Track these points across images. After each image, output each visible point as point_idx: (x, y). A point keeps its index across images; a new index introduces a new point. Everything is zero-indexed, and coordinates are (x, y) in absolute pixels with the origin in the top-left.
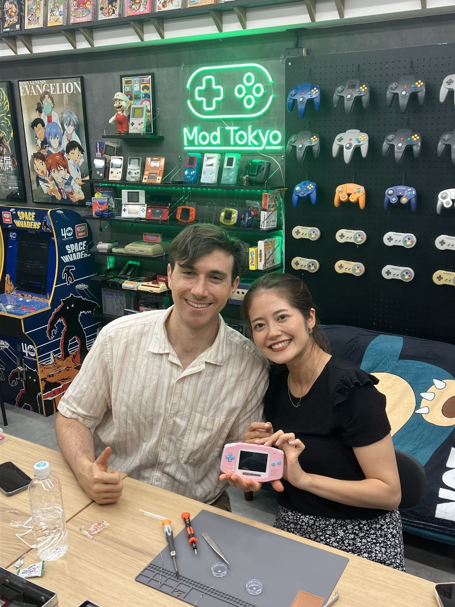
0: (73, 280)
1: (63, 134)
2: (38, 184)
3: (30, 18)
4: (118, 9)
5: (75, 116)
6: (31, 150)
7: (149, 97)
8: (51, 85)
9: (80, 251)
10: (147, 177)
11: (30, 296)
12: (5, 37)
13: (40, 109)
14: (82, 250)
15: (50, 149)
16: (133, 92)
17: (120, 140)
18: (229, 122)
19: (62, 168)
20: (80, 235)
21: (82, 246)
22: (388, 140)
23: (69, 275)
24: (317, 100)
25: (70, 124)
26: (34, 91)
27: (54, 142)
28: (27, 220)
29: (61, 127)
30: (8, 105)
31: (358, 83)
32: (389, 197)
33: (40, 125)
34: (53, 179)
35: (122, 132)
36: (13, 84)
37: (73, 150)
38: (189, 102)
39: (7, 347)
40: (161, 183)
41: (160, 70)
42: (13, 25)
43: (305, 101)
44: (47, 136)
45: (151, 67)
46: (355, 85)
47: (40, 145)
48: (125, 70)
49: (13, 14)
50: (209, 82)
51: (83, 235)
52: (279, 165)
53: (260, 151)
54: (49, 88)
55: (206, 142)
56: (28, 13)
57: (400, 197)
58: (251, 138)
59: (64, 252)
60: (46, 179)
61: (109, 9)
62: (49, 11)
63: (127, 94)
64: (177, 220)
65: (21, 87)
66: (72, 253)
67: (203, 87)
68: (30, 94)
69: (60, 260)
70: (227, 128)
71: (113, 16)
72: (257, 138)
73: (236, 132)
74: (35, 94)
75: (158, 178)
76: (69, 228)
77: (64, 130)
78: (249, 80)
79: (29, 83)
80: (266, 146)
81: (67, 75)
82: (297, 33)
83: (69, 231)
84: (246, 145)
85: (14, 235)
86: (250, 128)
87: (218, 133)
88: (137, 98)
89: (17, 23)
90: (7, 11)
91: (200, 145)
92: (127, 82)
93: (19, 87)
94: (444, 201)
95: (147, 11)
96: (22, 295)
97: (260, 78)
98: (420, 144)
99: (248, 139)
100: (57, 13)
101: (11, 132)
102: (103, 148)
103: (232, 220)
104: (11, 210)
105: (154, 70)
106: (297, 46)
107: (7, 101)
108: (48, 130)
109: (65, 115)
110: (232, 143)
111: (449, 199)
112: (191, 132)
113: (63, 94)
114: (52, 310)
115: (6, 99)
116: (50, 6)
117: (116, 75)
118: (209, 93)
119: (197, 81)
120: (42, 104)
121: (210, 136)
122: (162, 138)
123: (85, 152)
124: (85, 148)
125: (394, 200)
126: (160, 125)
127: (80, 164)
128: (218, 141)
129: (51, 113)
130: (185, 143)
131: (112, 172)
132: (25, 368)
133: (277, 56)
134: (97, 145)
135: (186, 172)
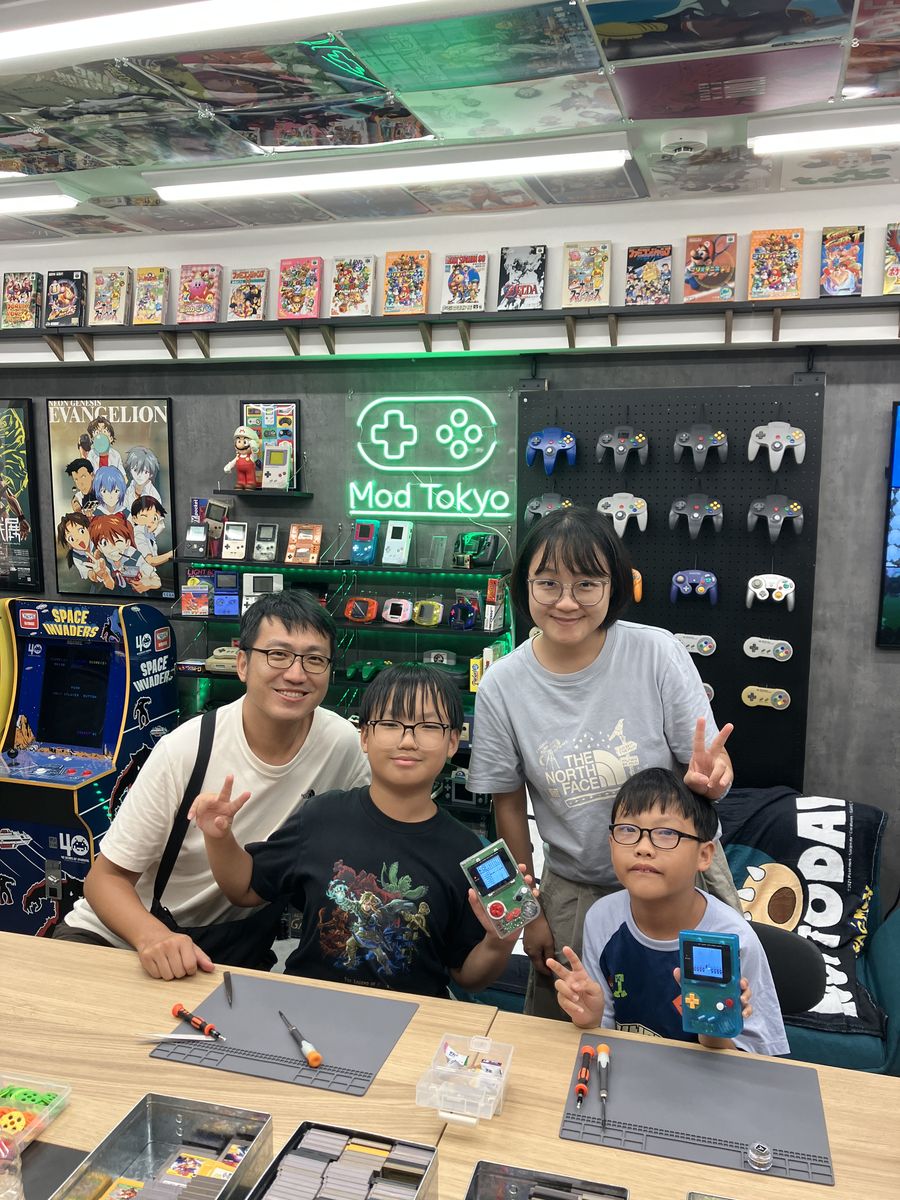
0: (147, 721)
1: (128, 485)
2: (71, 563)
3: (100, 311)
4: (261, 308)
5: (153, 458)
6: (61, 510)
7: (291, 435)
8: (111, 409)
9: (159, 673)
10: (293, 554)
11: (68, 750)
12: (48, 335)
13: (86, 445)
14: (162, 671)
15: (100, 507)
16: (263, 426)
17: (235, 497)
18: (426, 476)
19: (121, 538)
20: (161, 646)
21: (161, 664)
22: (677, 508)
23: (143, 712)
24: (572, 452)
25: (142, 469)
26: (77, 416)
27: (110, 498)
28: (71, 624)
29: (124, 473)
30: (23, 437)
31: (631, 431)
32: (679, 586)
33: (83, 470)
34: (102, 555)
35: (248, 486)
36: (34, 404)
37: (145, 511)
38: (359, 446)
39: (27, 843)
40: (318, 563)
41: (311, 396)
42: (68, 318)
43: (555, 452)
44: (97, 487)
45: (294, 391)
46: (628, 434)
47: (81, 502)
48: (249, 393)
49: (67, 301)
50: (394, 418)
51: (164, 647)
52: (507, 541)
53: (476, 519)
54: (108, 413)
55: (388, 504)
56: (96, 301)
57: (694, 586)
58: (461, 500)
59: (137, 675)
60: (88, 555)
61: (246, 307)
62: (136, 303)
63: (253, 427)
64: (347, 619)
65: (51, 410)
66: (148, 676)
67: (385, 425)
68: (68, 419)
69: (132, 687)
70: (423, 485)
71: (254, 318)
72: (470, 500)
73: (436, 491)
74: (78, 421)
75: (312, 555)
76: (147, 636)
77: (130, 478)
78: (459, 418)
79: (69, 405)
80: (485, 511)
81: (142, 394)
82: (536, 361)
83: (147, 641)
84: (452, 510)
85: (38, 649)
86: (459, 485)
87: (407, 493)
88: (268, 435)
89: (74, 316)
90: (56, 297)
91: (376, 508)
92: (252, 411)
93: (48, 409)
94: (758, 591)
95: (313, 315)
96: (52, 750)
97: (477, 416)
98: (721, 515)
99: (456, 501)
100: (151, 305)
101: (24, 478)
102: (204, 509)
103: (435, 619)
104: (39, 607)
105: (301, 397)
106: (534, 377)
107: (22, 429)
108: (99, 478)
109: (133, 456)
110: (430, 506)
111: (763, 588)
112: (361, 489)
113: (132, 424)
114: (117, 773)
115: (19, 427)
116: (139, 296)
117: (232, 400)
118: (394, 433)
119: (374, 416)
120: (92, 436)
121: (393, 495)
122: (310, 497)
123: (169, 515)
124: (168, 507)
125: (686, 589)
126: (307, 477)
127: (157, 533)
128: (408, 504)
129: (108, 451)
130: (352, 504)
131: (227, 547)
132: (63, 877)
133: (502, 388)
134: (193, 503)
135: (356, 548)
